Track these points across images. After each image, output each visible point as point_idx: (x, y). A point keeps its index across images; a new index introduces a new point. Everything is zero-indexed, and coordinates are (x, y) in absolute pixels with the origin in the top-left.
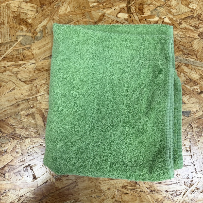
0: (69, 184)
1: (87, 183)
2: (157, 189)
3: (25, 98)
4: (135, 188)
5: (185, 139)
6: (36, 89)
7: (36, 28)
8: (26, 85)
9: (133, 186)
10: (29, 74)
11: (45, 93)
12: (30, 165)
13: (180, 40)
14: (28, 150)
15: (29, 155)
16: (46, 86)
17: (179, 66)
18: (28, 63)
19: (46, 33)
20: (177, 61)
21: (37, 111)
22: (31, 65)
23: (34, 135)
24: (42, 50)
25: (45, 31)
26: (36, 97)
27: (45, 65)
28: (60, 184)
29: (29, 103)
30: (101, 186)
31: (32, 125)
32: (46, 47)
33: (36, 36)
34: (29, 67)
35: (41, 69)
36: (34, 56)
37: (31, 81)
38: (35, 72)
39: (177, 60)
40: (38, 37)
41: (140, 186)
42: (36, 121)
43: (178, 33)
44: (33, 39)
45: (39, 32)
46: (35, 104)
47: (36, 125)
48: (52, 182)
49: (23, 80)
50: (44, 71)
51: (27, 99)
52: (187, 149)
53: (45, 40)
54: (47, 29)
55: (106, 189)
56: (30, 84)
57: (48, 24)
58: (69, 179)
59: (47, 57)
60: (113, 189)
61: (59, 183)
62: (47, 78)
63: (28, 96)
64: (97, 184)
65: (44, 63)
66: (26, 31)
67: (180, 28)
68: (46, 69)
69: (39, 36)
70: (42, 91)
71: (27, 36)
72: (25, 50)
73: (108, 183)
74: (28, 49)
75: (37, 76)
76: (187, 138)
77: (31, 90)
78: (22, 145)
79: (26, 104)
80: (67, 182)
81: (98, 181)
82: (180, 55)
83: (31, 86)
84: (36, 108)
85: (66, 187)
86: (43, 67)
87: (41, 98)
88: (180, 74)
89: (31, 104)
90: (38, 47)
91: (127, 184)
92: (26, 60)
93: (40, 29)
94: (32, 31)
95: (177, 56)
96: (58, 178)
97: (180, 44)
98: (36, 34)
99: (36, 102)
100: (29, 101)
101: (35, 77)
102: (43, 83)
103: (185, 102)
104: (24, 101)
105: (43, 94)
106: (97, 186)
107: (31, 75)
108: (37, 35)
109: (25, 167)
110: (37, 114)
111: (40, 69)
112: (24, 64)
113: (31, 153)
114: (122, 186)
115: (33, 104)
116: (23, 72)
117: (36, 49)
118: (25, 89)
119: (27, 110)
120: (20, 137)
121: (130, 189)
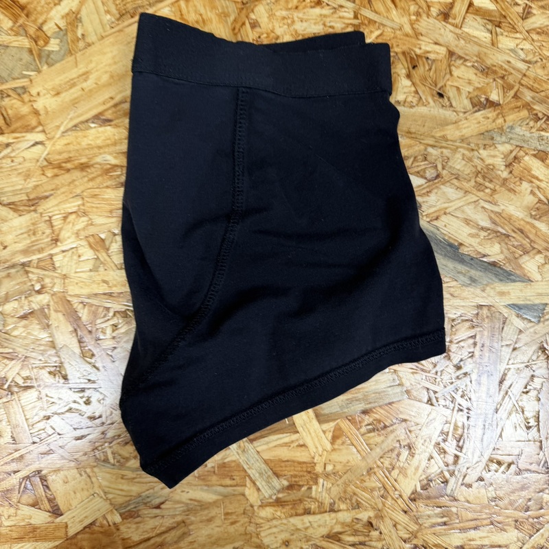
0: (163, 529)
1: (218, 526)
2: (431, 543)
3: (17, 259)
4: (367, 539)
5: (525, 390)
6: (48, 231)
7: (45, 22)
8: (16, 215)
9: (360, 533)
10: (25, 180)
11: (79, 242)
12: (41, 471)
13: (524, 72)
14: (33, 425)
15: (34, 443)
16: (80, 221)
17: (515, 158)
18: (20, 141)
19: (78, 37)
20: (511, 141)
21: (55, 302)
22: (29, 148)
23: (47, 381)
24: (67, 96)
25: (74, 32)
26: (51, 256)
27: (76, 148)
28: (137, 528)
29: (28, 277)
30: (263, 534)
31: (42, 348)
32: (78, 87)
33: (46, 48)
34: (22, 154)
35: (65, 162)
36: (40, 117)
37: (33, 203)
38: (43, 174)
39: (511, 139)
40: (50, 52)
41: (381, 533)
42: (54, 336)
43: (517, 45)
44: (35, 60)
45: (56, 35)
46: (47, 281)
47: (54, 348)
48: (111, 524)
49: (5, 198)
50: (76, 168)
51: (23, 265)
52: (529, 423)
53: (76, 63)
54: (80, 24)
55: (277, 542)
56: (29, 215)
57: (84, 7)
58: (165, 513)
59: (82, 122)
60: (299, 544)
61: (134, 526)
62: (85, 194)
63: (25, 252)
64: (251, 528)
65: (75, 143)
66: (11, 29)
67: (526, 29)
68: (82, 164)
69: (56, 48)
70: (69, 238)
71: (15, 50)
72: (9, 96)
73: (285, 524)
74: (19, 95)
75: (50, 187)
76: (528, 387)
77: (34, 234)
78: (12, 411)
79: (19, 281)
80: (157, 524)
81: (253, 520)
82: (523, 120)
83: (33, 221)
84: (52, 293)
85: (153, 537)
86: (70, 157)
87: (66, 259)
88: (518, 183)
89: (35, 279)
90: (53, 88)
91: (343, 528)
92: (13, 132)
93: (56, 25)
94: (32, 31)
95: (511, 124)
96: (129, 511)
97: (522, 85)
98: (44, 41)
99: (51, 273)
100: (27, 269)
101: (46, 191)
102: (70, 211)
103: (529, 275)
104: (13, 271)
105: (73, 248)
106: (251, 534)
107: (32, 183)
108: (49, 45)
109: (23, 479)
110: (56, 311)
111: (59, 164)
112: (8, 145)
113: (43, 436)
114: (328, 535)
115: (40, 280)
116: (6, 173)
117: (44, 95)
118: (15, 230)
119: (23, 298)
120: (6, 387)
121: (352, 543)
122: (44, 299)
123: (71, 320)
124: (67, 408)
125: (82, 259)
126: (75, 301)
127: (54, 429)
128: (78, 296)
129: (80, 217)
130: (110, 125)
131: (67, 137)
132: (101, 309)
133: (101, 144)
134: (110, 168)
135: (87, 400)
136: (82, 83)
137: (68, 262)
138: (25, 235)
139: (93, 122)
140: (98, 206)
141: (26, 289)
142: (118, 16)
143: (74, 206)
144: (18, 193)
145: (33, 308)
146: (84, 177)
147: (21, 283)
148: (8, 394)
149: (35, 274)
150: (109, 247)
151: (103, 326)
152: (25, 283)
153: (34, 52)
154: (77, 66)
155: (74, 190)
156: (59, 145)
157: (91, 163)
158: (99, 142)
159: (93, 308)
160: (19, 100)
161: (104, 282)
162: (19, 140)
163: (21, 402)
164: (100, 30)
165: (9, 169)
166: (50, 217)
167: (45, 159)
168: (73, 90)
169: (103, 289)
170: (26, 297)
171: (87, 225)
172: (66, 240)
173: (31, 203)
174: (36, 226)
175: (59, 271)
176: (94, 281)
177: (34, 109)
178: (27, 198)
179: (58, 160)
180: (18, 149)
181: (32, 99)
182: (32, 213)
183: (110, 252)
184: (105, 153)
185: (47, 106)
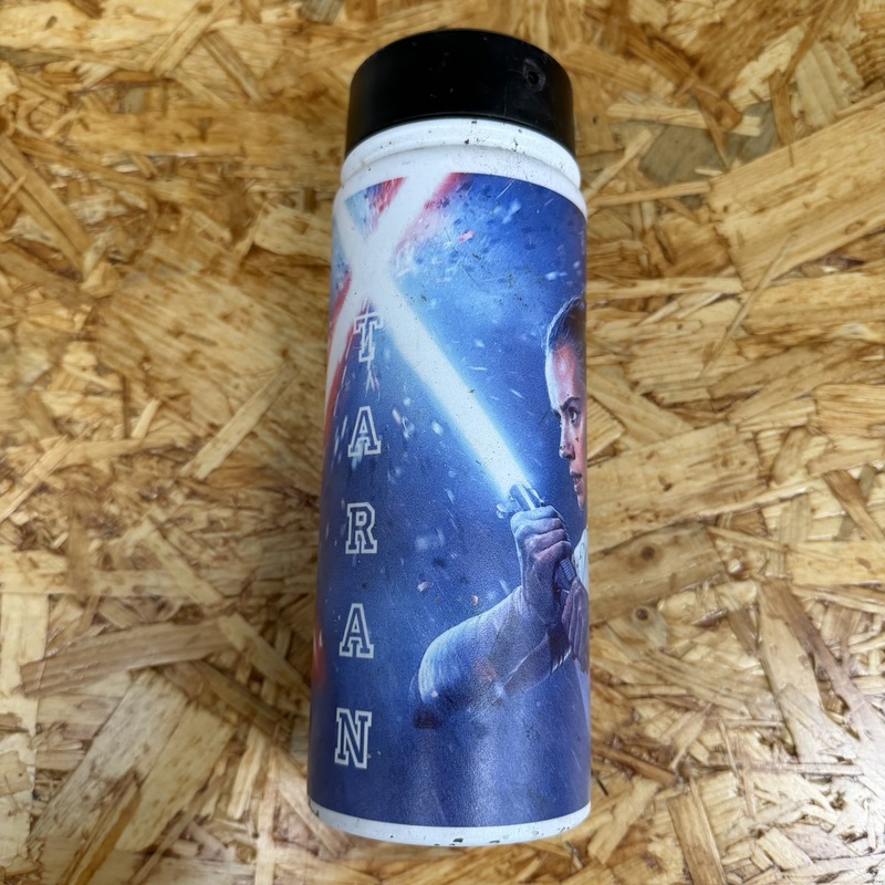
122: (748, 591)
123: (802, 634)
124: (797, 815)
125: (819, 515)
126: (807, 596)
127: (771, 859)
128: (814, 588)
129: (813, 436)
130: (859, 271)
131: (782, 288)
132: (857, 617)
133: (845, 304)
134: (864, 348)
135: (838, 800)
136: (805, 193)
137: (792, 520)
138: (708, 466)
139: (828, 264)
140: (844, 415)
141: (712, 570)
142: (861, 83)
143: (801, 416)
144: (692, 385)
145: (727, 609)
146: (817, 361)
147: (702, 557)
148: (677, 782)
149: (728, 541)
150: (868, 495)
151: (864, 649)
152: (709, 557)
153: (715, 136)
154: (792, 164)
155: (799, 386)
156: (767, 301)
157: (830, 336)
158: (841, 300)
159: (843, 614)
160: (689, 218)
161: (863, 562)
162: (691, 289)
163: (706, 798)
164: (832, 106)
165: (675, 341)
166: (756, 434)
167: (743, 327)
168: (788, 205)
169: (859, 576)
170: (712, 586)
171: (827, 452)
172: (786, 479)
173: (716, 406)
174: (727, 450)
175: (775, 538)
176: (842, 560)
177: (718, 235)
178: (707, 396)
179: (765, 328)
180: (692, 305)
181: (716, 217)
182: (721, 425)
183: (869, 504)
184: (853, 319)
185: (744, 231)
